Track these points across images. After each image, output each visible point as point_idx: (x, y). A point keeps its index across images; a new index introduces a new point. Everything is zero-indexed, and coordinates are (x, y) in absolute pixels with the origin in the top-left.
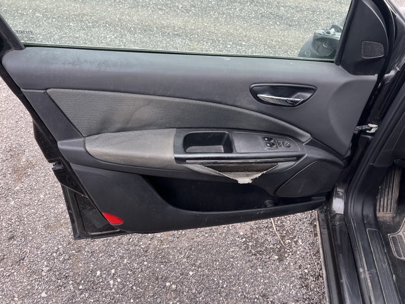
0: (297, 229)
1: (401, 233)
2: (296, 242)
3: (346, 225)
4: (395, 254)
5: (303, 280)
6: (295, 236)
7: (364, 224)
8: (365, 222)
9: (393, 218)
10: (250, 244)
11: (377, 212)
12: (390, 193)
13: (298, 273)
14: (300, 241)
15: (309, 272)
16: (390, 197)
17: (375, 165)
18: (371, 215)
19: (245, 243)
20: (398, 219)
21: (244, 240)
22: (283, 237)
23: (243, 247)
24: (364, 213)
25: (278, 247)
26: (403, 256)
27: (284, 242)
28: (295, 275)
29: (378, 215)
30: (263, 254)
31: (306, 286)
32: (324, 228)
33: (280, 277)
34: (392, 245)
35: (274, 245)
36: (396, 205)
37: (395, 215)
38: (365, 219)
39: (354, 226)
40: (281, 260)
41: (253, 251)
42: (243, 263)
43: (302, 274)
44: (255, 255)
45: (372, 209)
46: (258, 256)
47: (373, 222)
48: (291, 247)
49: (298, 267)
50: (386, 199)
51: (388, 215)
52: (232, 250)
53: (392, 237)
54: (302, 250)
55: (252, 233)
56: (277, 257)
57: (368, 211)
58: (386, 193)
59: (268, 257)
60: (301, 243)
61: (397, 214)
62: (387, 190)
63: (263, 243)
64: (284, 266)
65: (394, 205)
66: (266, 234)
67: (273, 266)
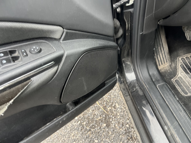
0: (112, 96)
1: (180, 75)
2: (115, 107)
3: (141, 89)
4: (183, 94)
5: (127, 134)
6: (113, 103)
7: (153, 82)
8: (154, 80)
9: (170, 66)
10: (85, 123)
11: (159, 67)
12: (162, 49)
13: (122, 130)
14: (117, 104)
15: (129, 125)
16: (163, 52)
17: (144, 32)
18: (156, 73)
19: (81, 124)
20: (173, 65)
21: (79, 122)
22: (105, 108)
23: (80, 128)
24: (151, 73)
25: (104, 116)
26: (189, 93)
27: (107, 111)
28: (121, 133)
29: (159, 69)
30: (95, 127)
31: (131, 138)
32: (127, 96)
33: (111, 139)
34: (177, 87)
35: (100, 116)
36: (169, 56)
37: (170, 63)
38: (153, 78)
39: (147, 87)
40: (108, 126)
41: (88, 128)
42: (83, 141)
43: (125, 130)
44: (90, 130)
45: (154, 68)
46: (92, 130)
47: (159, 77)
48: (112, 113)
49: (121, 126)
50: (161, 55)
51: (166, 66)
52: (72, 135)
53: (176, 81)
54: (120, 111)
55: (84, 114)
56: (105, 125)
57: (153, 71)
58: (160, 50)
59: (99, 127)
60: (118, 106)
61: (171, 62)
62: (159, 48)
63: (93, 118)
64: (112, 130)
65: (168, 56)
66: (93, 110)
67: (104, 133)
